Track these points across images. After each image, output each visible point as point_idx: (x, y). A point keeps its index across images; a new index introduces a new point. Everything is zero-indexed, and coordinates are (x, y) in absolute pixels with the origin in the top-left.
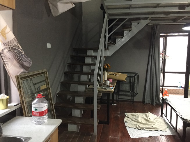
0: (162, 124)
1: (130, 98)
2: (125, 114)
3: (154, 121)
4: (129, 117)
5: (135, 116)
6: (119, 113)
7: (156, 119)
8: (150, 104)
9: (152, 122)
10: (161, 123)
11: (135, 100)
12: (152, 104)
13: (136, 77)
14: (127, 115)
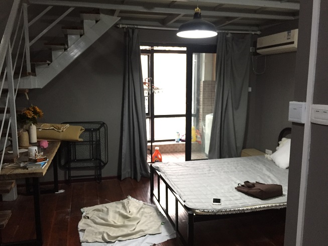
0: (152, 219)
1: (92, 172)
2: (82, 210)
3: (138, 216)
4: (88, 218)
5: (102, 211)
6: (69, 210)
7: (142, 210)
8: (131, 178)
9: (135, 219)
10: (151, 216)
11: (103, 176)
12: (135, 178)
13: (102, 129)
14: (84, 214)
